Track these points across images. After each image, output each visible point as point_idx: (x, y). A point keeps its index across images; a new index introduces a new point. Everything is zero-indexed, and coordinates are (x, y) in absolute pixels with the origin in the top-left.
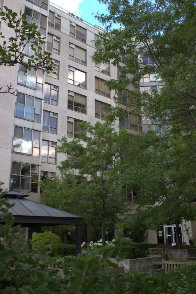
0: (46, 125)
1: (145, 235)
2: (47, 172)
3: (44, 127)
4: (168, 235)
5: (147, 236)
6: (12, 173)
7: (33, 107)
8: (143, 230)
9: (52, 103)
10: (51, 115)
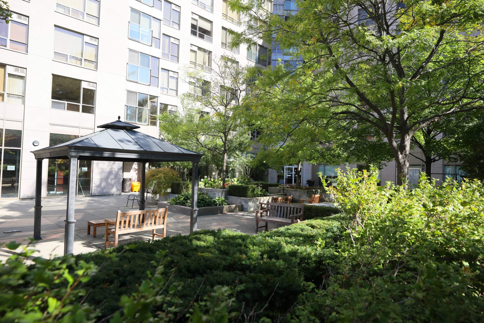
0: (166, 52)
1: (266, 174)
2: (167, 105)
3: (163, 54)
4: (288, 176)
5: (268, 175)
6: (127, 103)
7: (151, 28)
8: (264, 169)
9: (173, 26)
10: (172, 40)
